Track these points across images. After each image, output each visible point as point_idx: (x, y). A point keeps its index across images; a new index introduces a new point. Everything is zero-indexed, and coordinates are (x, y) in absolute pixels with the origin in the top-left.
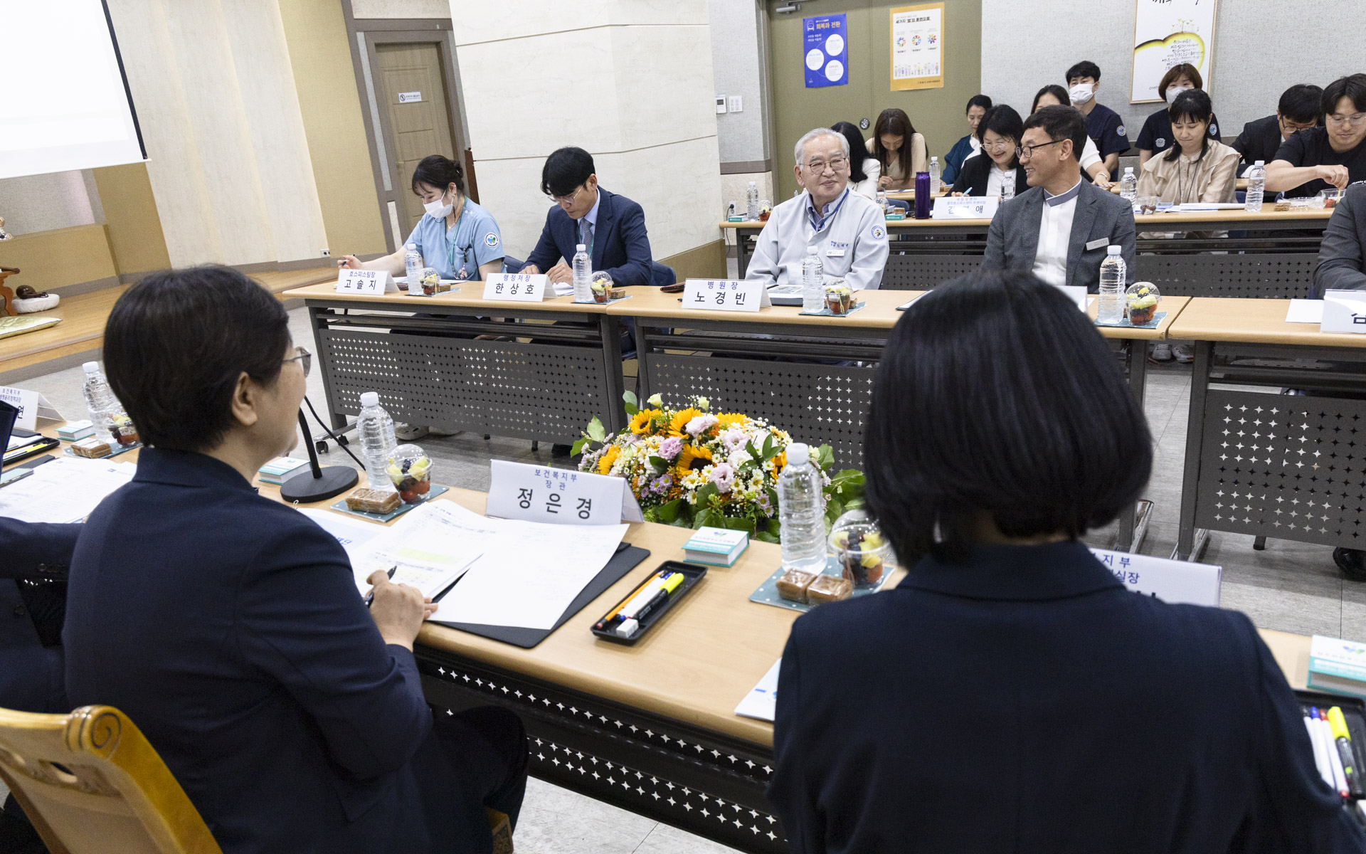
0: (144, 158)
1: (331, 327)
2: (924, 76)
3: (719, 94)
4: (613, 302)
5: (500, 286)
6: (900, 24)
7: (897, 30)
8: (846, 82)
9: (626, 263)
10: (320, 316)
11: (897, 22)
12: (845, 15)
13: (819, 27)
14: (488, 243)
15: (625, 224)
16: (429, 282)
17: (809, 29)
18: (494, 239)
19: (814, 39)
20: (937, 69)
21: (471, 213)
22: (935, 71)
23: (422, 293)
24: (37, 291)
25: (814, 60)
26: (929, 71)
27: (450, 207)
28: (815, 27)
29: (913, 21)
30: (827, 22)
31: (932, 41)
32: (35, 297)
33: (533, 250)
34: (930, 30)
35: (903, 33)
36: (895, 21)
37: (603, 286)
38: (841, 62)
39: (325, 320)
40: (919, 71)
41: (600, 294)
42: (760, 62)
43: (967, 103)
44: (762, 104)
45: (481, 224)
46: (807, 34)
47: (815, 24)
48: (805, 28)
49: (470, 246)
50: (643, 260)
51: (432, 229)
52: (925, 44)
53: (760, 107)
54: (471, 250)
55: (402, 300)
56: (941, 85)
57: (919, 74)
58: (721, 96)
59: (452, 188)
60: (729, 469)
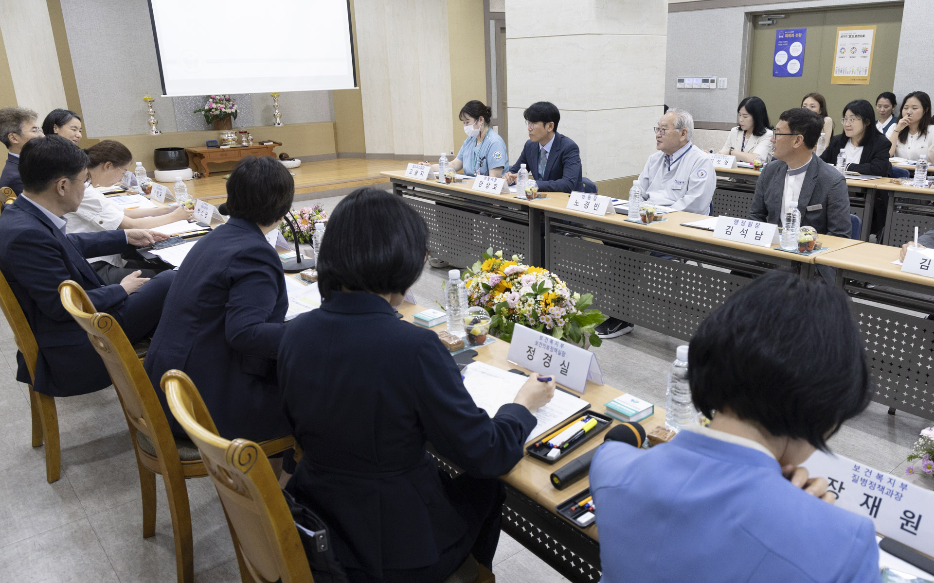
0: (355, 87)
1: (404, 196)
2: (856, 75)
3: (713, 76)
4: (537, 200)
5: (481, 183)
6: (843, 38)
7: (841, 42)
8: (801, 75)
9: (561, 178)
10: (398, 188)
11: (842, 37)
12: (806, 29)
13: (786, 36)
14: (495, 157)
15: (565, 155)
16: (449, 176)
17: (780, 37)
18: (499, 155)
19: (782, 44)
20: (866, 72)
21: (490, 138)
22: (864, 73)
23: (444, 182)
24: (290, 157)
25: (781, 58)
26: (860, 72)
27: (478, 130)
28: (784, 36)
29: (853, 37)
30: (793, 33)
31: (865, 51)
32: (288, 160)
33: (515, 164)
34: (864, 44)
35: (845, 45)
36: (840, 36)
37: (531, 190)
38: (799, 61)
39: (402, 191)
40: (853, 71)
41: (529, 194)
42: (743, 57)
43: (877, 97)
44: (741, 84)
45: (494, 145)
46: (778, 40)
47: (785, 34)
48: (777, 36)
49: (484, 158)
50: (569, 177)
51: (470, 144)
52: (859, 53)
53: (738, 86)
54: (485, 160)
55: (434, 184)
56: (867, 82)
57: (852, 73)
58: (714, 77)
59: (481, 120)
60: (517, 296)
